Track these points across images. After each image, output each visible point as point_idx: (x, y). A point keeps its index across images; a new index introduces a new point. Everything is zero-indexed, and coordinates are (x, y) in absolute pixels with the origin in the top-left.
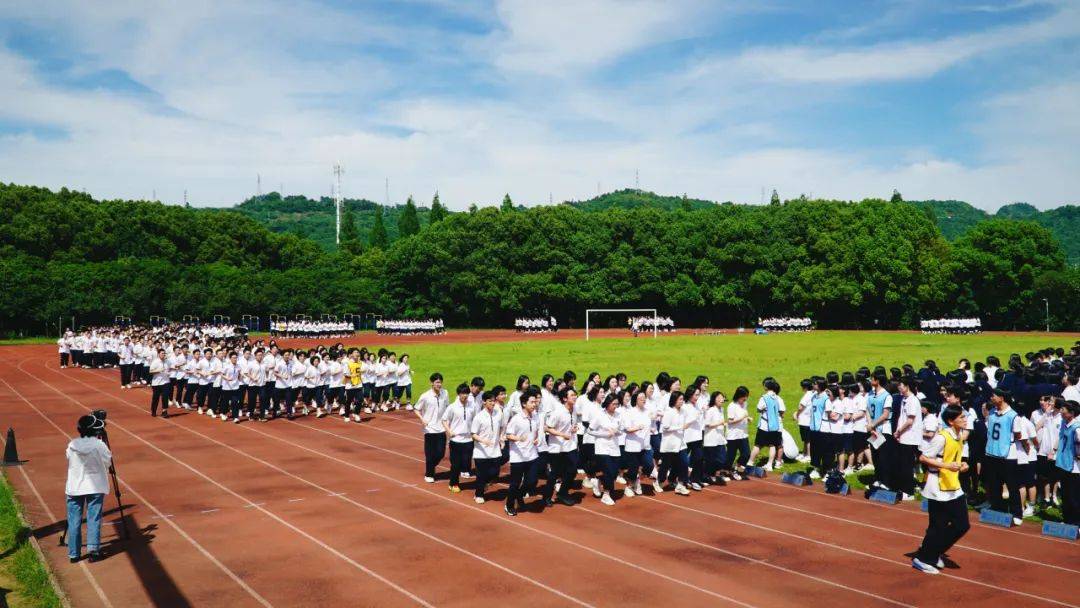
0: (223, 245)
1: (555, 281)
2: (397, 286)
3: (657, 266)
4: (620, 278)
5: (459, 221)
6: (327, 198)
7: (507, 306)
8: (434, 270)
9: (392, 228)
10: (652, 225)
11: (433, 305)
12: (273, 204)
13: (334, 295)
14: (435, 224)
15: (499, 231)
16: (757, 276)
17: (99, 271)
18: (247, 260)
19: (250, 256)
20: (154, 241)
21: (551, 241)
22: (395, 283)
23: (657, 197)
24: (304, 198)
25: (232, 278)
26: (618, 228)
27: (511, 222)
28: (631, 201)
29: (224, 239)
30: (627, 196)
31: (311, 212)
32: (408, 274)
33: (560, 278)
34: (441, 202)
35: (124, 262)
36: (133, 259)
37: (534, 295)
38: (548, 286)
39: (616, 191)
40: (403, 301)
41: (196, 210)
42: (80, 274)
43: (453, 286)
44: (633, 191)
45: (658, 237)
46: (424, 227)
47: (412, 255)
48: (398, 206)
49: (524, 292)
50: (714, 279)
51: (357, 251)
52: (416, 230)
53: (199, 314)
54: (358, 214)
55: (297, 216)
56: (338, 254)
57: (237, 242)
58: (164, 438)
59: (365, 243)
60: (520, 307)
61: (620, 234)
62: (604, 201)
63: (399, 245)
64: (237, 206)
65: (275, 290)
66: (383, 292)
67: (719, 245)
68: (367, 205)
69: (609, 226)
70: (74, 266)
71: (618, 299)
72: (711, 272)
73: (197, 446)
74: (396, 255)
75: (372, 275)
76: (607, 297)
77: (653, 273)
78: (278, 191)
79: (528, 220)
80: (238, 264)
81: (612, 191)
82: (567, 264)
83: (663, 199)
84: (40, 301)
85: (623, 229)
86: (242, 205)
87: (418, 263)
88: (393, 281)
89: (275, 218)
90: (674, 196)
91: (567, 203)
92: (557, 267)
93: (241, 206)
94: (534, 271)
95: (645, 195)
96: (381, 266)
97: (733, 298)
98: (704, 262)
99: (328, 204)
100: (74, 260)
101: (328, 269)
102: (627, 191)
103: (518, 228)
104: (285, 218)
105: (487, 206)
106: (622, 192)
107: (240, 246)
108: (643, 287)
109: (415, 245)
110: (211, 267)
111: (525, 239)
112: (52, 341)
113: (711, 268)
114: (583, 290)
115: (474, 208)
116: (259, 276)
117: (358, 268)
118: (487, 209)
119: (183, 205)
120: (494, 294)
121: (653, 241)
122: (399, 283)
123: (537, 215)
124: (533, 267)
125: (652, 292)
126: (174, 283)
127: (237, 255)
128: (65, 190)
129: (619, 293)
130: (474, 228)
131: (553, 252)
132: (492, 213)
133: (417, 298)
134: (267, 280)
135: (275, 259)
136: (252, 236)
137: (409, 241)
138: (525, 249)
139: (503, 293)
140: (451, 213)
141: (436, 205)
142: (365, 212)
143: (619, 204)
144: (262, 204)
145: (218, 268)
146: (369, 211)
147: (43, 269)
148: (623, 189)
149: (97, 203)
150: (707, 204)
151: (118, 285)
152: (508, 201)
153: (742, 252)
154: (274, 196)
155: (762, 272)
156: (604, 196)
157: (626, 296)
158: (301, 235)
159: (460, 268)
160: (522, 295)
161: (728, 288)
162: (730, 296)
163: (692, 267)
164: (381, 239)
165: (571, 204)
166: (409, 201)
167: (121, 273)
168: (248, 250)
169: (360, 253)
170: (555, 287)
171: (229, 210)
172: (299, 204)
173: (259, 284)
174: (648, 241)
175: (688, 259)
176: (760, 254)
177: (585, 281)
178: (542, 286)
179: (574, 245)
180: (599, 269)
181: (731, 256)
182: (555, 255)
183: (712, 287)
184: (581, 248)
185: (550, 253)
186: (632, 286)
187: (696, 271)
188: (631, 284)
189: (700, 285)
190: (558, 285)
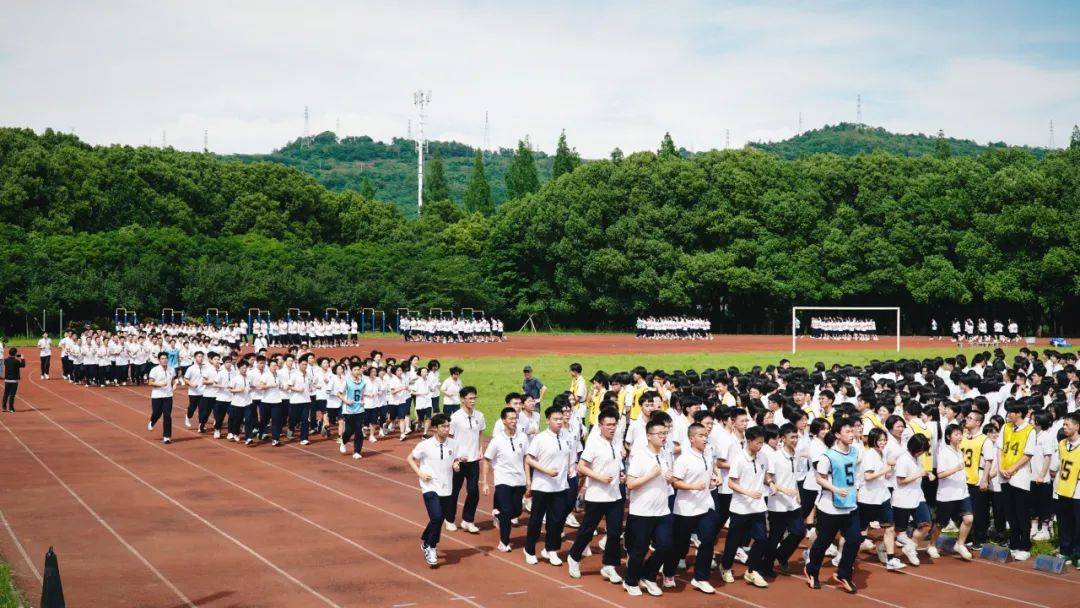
0: (255, 208)
1: (738, 263)
2: (506, 269)
3: (894, 243)
4: (839, 261)
5: (599, 173)
6: (402, 139)
7: (667, 299)
8: (561, 246)
9: (498, 184)
10: (884, 177)
11: (558, 297)
12: (325, 148)
13: (417, 280)
14: (561, 179)
15: (659, 189)
16: (1053, 257)
17: (95, 246)
18: (292, 230)
19: (296, 225)
20: (161, 201)
21: (733, 203)
22: (503, 265)
23: (890, 135)
24: (371, 140)
25: (273, 254)
26: (831, 182)
27: (673, 175)
28: (848, 143)
29: (258, 199)
30: (845, 134)
31: (379, 160)
32: (521, 251)
33: (748, 260)
34: (570, 146)
35: (126, 232)
36: (136, 230)
37: (709, 284)
38: (730, 269)
39: (827, 127)
40: (515, 291)
41: (220, 158)
42: (69, 249)
43: (587, 269)
44: (853, 127)
45: (897, 197)
46: (544, 182)
47: (528, 224)
48: (501, 149)
49: (695, 280)
50: (986, 262)
51: (449, 216)
52: (534, 186)
53: (226, 306)
54: (447, 162)
55: (359, 167)
56: (421, 221)
57: (278, 203)
58: (201, 495)
59: (460, 206)
60: (688, 300)
61: (837, 192)
62: (810, 142)
63: (509, 209)
64: (276, 152)
65: (334, 274)
66: (485, 276)
67: (991, 209)
68: (459, 151)
69: (816, 179)
70: (61, 237)
71: (837, 292)
72: (979, 252)
73: (247, 510)
74: (505, 223)
75: (471, 253)
76: (818, 289)
77: (884, 252)
78: (332, 130)
79: (701, 172)
80: (280, 237)
81: (820, 127)
82: (756, 238)
83: (899, 137)
84: (21, 287)
85: (841, 183)
86: (284, 150)
87: (539, 236)
88: (500, 261)
89: (328, 168)
90: (916, 133)
91: (752, 144)
92: (742, 243)
93: (281, 152)
94: (709, 248)
95: (870, 132)
96: (484, 239)
97: (1016, 290)
98: (969, 234)
99: (404, 149)
100: (60, 229)
101: (408, 244)
102: (844, 126)
103: (686, 186)
104: (342, 169)
105: (638, 150)
106: (835, 129)
107: (282, 208)
108: (872, 275)
109: (534, 209)
110: (242, 239)
111: (696, 201)
112: (33, 342)
113: (980, 244)
114: (779, 277)
115: (617, 154)
116: (310, 252)
117: (452, 241)
118: (640, 155)
119: (202, 152)
120: (649, 281)
121: (888, 202)
122: (509, 264)
123: (710, 162)
124: (707, 240)
125: (887, 282)
126: (192, 261)
127: (274, 221)
128: (50, 131)
129: (837, 282)
130: (620, 183)
131: (737, 219)
132: (643, 160)
133: (536, 287)
134: (320, 259)
135: (332, 227)
136: (298, 197)
137: (524, 202)
138: (696, 216)
139: (664, 279)
140: (586, 161)
141: (563, 150)
142: (456, 159)
143: (830, 148)
144: (311, 148)
145: (252, 240)
146: (462, 159)
147: (23, 241)
148: (837, 124)
149: (89, 148)
150: (968, 147)
151: (117, 263)
152: (669, 143)
153: (1028, 221)
154: (327, 138)
155: (1061, 251)
156: (808, 134)
157: (849, 287)
158: (369, 193)
159: (599, 243)
160: (691, 284)
161: (1010, 274)
162: (1011, 287)
163: (950, 244)
164: (483, 200)
165: (757, 146)
166: (521, 145)
167: (122, 248)
168: (294, 217)
169: (455, 220)
170: (738, 271)
171: (266, 158)
172: (362, 149)
173: (311, 264)
174: (880, 202)
175: (941, 232)
176: (1057, 222)
177: (779, 265)
178: (721, 271)
179: (766, 210)
180: (805, 247)
181: (1012, 227)
182: (738, 224)
183: (983, 274)
184: (776, 214)
185: (732, 221)
186: (858, 272)
187: (957, 250)
188: (855, 268)
189: (963, 271)
190: (744, 269)
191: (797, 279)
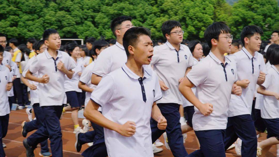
1: (12, 26)
3: (73, 17)
4: (51, 24)
21: (9, 2)
33: (15, 24)
38: (8, 28)
50: (106, 25)
72: (104, 21)
77: (71, 20)
82: (18, 15)
92: (12, 17)
98: (100, 15)
108: (64, 29)
113: (104, 18)
114: (29, 31)
153: (122, 9)
163: (93, 17)
170: (12, 29)
175: (90, 13)
176: (132, 10)
177: (29, 26)
178: (4, 29)
179: (23, 4)
180: (38, 19)
181: (116, 11)
182: (11, 10)
183: (105, 29)
184: (27, 6)
185: (8, 9)
186: (58, 29)
187: (96, 20)
188: (57, 27)
189: (98, 28)
190: (14, 28)
191: (35, 32)
